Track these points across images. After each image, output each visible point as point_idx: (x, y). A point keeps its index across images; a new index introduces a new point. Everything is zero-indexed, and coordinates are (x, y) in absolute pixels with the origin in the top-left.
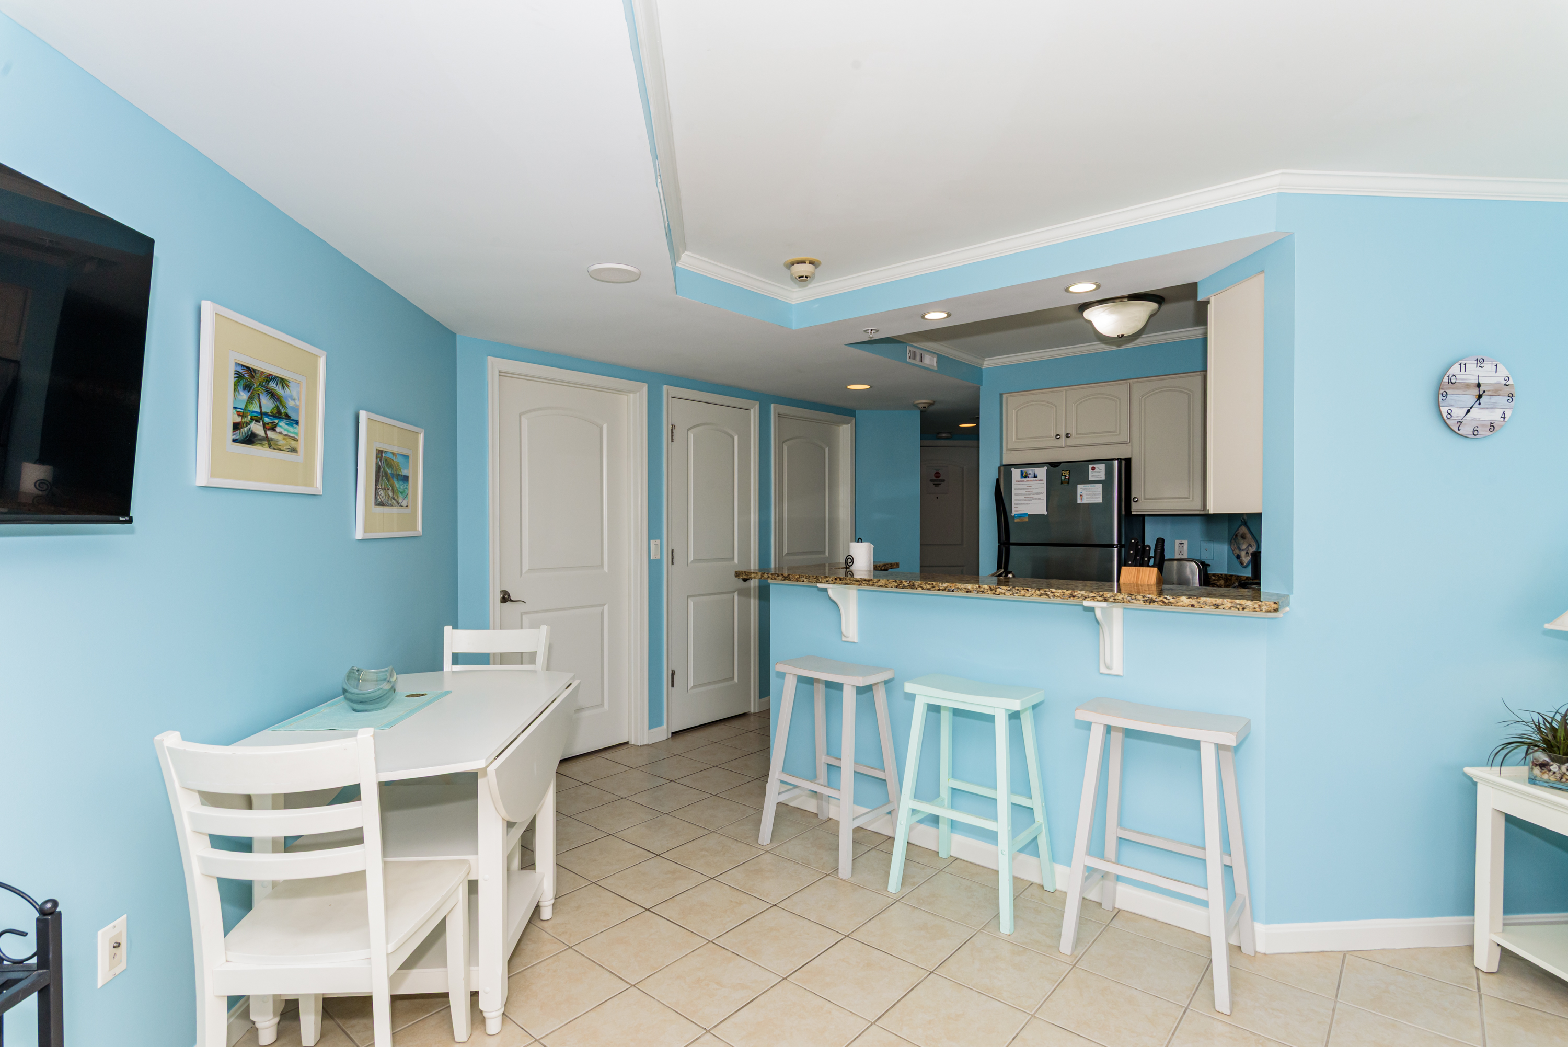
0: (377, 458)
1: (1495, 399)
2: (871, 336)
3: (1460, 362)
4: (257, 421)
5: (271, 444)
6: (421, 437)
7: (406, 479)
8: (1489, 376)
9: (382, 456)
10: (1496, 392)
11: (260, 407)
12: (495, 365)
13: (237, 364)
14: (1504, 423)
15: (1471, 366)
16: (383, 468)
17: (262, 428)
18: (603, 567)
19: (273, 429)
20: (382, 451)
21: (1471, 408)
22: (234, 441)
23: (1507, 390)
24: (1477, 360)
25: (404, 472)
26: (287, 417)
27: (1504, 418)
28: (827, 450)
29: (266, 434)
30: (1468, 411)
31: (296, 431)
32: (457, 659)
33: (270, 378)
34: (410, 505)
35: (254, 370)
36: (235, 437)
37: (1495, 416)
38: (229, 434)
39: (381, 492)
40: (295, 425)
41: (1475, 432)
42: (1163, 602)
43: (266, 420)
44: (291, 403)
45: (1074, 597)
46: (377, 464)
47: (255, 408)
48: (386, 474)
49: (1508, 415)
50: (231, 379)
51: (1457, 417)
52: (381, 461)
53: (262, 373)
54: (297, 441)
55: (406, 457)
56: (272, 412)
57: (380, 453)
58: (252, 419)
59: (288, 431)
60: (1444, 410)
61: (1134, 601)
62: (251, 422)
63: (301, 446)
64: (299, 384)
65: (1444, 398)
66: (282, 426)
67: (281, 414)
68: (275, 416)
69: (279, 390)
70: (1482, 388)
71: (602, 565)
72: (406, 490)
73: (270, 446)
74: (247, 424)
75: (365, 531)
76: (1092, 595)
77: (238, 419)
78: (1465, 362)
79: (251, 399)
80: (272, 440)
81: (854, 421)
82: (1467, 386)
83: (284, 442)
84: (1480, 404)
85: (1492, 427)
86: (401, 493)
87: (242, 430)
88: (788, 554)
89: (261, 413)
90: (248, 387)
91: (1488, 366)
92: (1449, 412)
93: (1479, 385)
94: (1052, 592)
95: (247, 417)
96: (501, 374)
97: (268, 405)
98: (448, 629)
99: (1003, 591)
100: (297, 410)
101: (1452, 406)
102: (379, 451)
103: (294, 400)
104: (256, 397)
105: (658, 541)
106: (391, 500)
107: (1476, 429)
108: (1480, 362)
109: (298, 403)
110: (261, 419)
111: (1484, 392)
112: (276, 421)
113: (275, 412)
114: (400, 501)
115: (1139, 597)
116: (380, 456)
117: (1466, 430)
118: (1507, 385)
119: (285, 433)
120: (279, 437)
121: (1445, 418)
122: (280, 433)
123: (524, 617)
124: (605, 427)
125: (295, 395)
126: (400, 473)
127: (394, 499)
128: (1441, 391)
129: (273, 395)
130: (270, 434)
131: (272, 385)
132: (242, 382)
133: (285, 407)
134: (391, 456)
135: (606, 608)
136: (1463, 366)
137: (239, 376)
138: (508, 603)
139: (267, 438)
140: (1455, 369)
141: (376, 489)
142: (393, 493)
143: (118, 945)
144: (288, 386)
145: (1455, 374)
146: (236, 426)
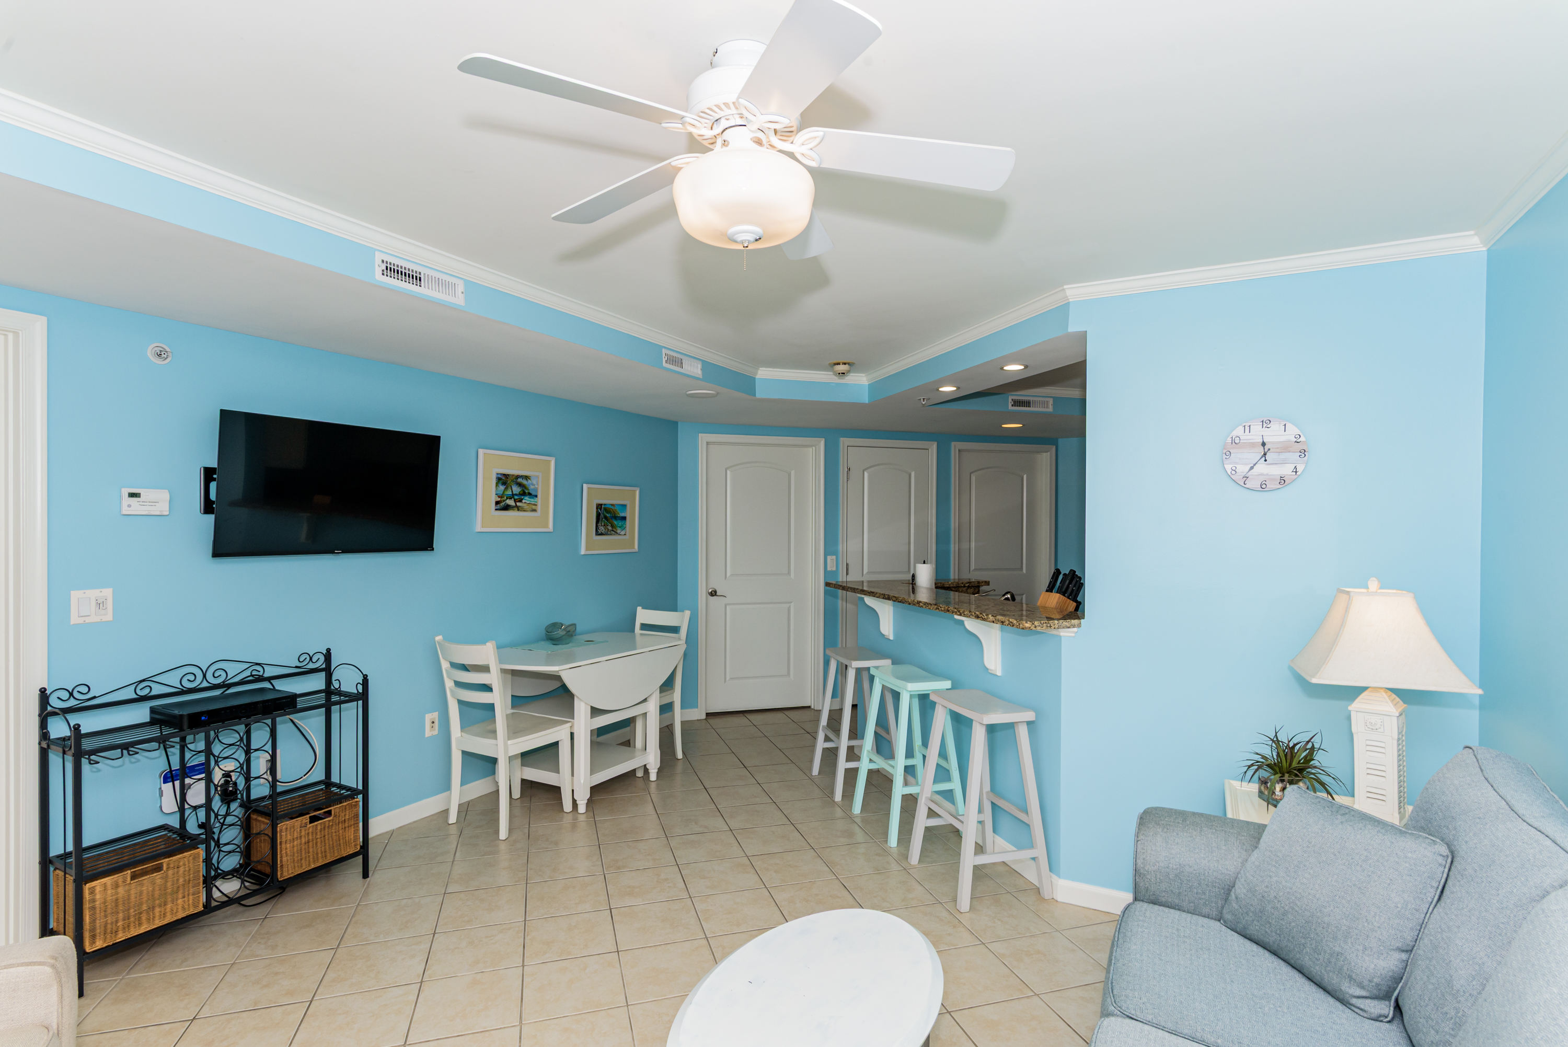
0: (597, 508)
1: (1283, 456)
2: (924, 403)
3: (1244, 424)
4: (511, 499)
5: (519, 509)
6: (637, 493)
7: (624, 518)
8: (1275, 435)
9: (601, 507)
10: (1285, 448)
11: (512, 492)
12: (704, 438)
13: (497, 474)
14: (1296, 476)
15: (1257, 428)
16: (603, 514)
17: (513, 502)
18: (790, 575)
19: (521, 501)
20: (601, 505)
21: (1255, 465)
22: (496, 510)
23: (1300, 447)
24: (1263, 421)
25: (622, 515)
26: (530, 494)
27: (1296, 472)
28: (1025, 477)
29: (516, 504)
30: (1252, 468)
31: (536, 500)
32: (644, 627)
33: (518, 477)
34: (627, 534)
35: (508, 475)
36: (497, 508)
37: (1287, 470)
38: (493, 506)
39: (602, 529)
40: (535, 498)
41: (1263, 486)
42: (982, 618)
43: (516, 497)
44: (532, 487)
45: (949, 611)
46: (597, 512)
47: (509, 492)
48: (606, 518)
49: (1300, 469)
50: (494, 481)
51: (1243, 472)
52: (601, 510)
53: (513, 475)
54: (537, 505)
55: (624, 506)
56: (519, 493)
57: (599, 506)
58: (507, 498)
59: (530, 501)
60: (1228, 468)
61: (971, 616)
62: (506, 500)
63: (539, 508)
64: (538, 477)
65: (1227, 457)
66: (527, 499)
67: (525, 493)
68: (522, 495)
69: (524, 482)
70: (1267, 447)
71: (789, 573)
72: (624, 525)
73: (518, 510)
74: (504, 501)
75: (587, 550)
76: (955, 610)
77: (499, 499)
78: (1249, 424)
79: (506, 489)
80: (520, 506)
81: (1054, 448)
82: (1253, 445)
83: (528, 507)
84: (1266, 460)
85: (1282, 480)
86: (619, 527)
87: (501, 504)
88: (975, 570)
89: (513, 494)
90: (504, 483)
91: (1276, 427)
92: (1234, 468)
93: (1264, 444)
94: (941, 607)
95: (504, 497)
96: (708, 443)
97: (516, 490)
98: (639, 608)
99: (922, 605)
100: (536, 490)
101: (1237, 463)
102: (599, 504)
103: (534, 485)
104: (509, 487)
105: (834, 557)
106: (610, 531)
107: (1264, 482)
108: (1266, 423)
109: (536, 486)
110: (513, 497)
111: (1269, 449)
112: (523, 497)
113: (521, 493)
114: (618, 532)
115: (973, 613)
116: (600, 507)
117: (1254, 483)
118: (1297, 442)
119: (529, 502)
120: (525, 505)
121: (1230, 474)
122: (525, 503)
123: (727, 607)
124: (793, 473)
125: (534, 482)
126: (619, 515)
127: (613, 531)
128: (1225, 451)
129: (520, 485)
130: (518, 504)
131: (520, 480)
132: (501, 482)
133: (528, 489)
134: (610, 507)
135: (792, 605)
136: (1247, 428)
137: (499, 479)
138: (715, 597)
139: (516, 506)
140: (1239, 431)
141: (597, 526)
142: (612, 528)
143: (433, 722)
144: (529, 479)
145: (1238, 435)
146: (497, 503)
